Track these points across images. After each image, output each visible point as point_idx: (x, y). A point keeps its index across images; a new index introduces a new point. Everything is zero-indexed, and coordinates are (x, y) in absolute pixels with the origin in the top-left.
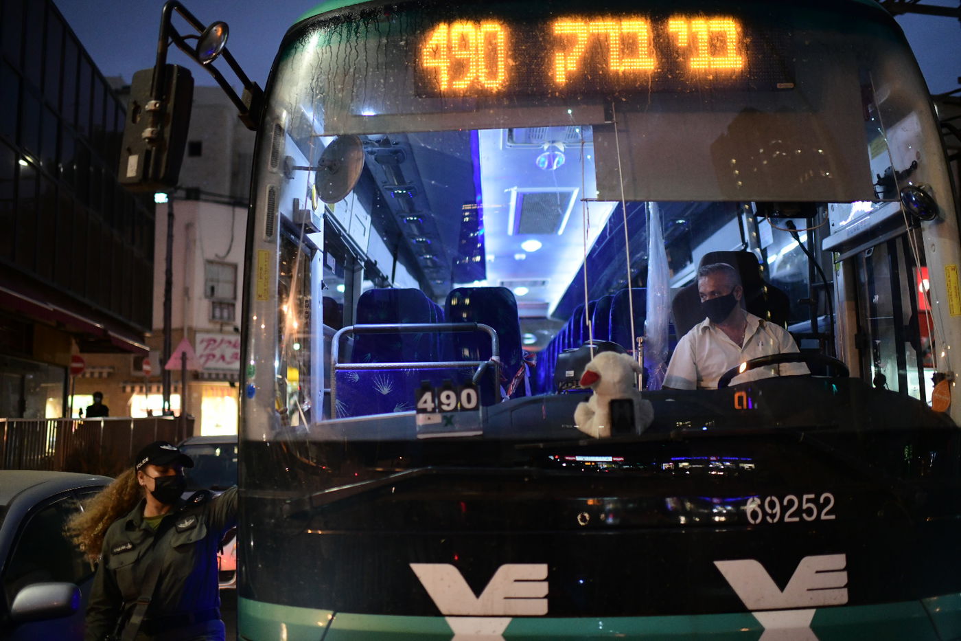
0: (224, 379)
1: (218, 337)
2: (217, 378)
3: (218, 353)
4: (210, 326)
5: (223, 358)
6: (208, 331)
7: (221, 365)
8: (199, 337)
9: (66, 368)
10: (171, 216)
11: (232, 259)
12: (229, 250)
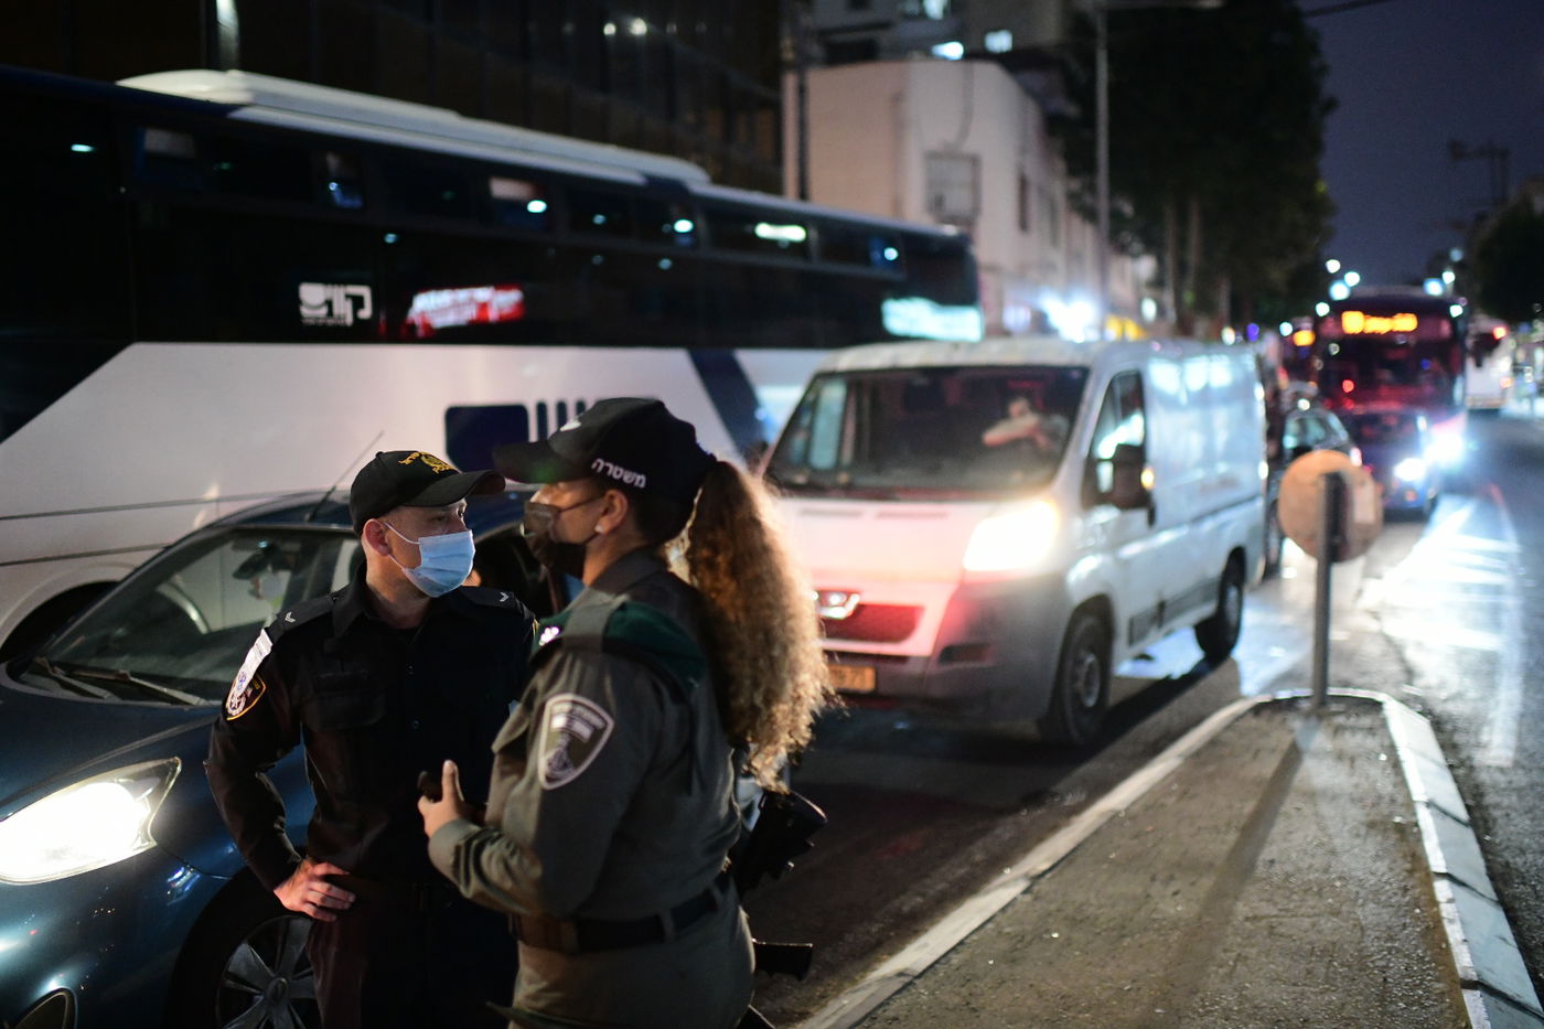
10: (802, 91)
11: (971, 145)
12: (964, 132)
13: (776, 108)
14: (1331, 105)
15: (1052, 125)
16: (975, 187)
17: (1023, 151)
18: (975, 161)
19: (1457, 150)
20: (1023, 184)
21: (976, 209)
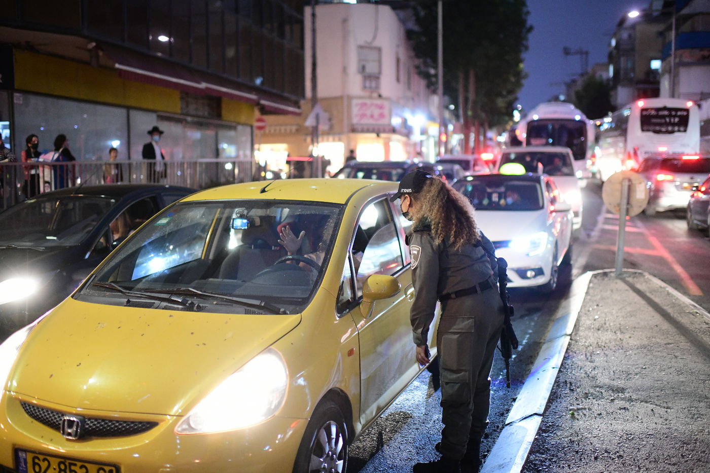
0: (373, 131)
1: (368, 102)
2: (368, 131)
3: (368, 113)
4: (362, 93)
5: (372, 116)
6: (360, 98)
7: (371, 121)
8: (355, 102)
9: (252, 127)
10: (314, 15)
11: (377, 43)
12: (375, 37)
13: (301, 23)
14: (531, 29)
15: (409, 35)
16: (380, 62)
17: (398, 46)
18: (379, 50)
19: (567, 52)
20: (398, 61)
21: (380, 73)
